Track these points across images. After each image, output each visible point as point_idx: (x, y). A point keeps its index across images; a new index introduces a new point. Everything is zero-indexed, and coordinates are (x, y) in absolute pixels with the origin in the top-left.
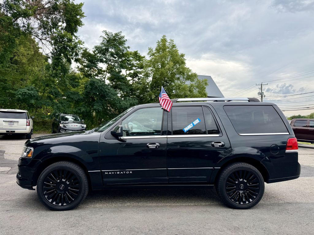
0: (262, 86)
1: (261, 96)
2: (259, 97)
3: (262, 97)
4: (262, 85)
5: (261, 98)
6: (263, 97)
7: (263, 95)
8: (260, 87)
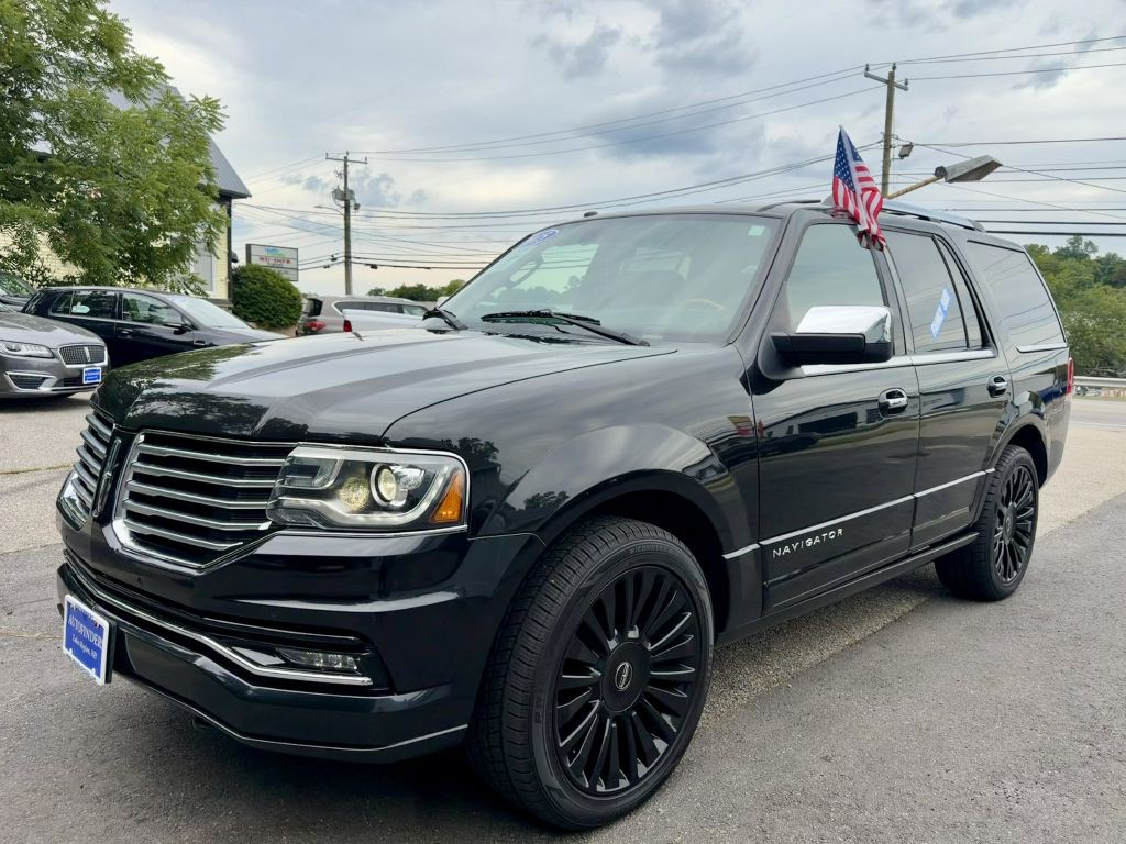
0: (346, 166)
1: (343, 203)
2: (337, 207)
3: (347, 208)
4: (346, 160)
5: (343, 211)
6: (352, 210)
7: (352, 203)
8: (340, 167)
